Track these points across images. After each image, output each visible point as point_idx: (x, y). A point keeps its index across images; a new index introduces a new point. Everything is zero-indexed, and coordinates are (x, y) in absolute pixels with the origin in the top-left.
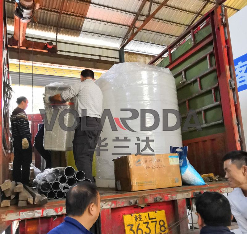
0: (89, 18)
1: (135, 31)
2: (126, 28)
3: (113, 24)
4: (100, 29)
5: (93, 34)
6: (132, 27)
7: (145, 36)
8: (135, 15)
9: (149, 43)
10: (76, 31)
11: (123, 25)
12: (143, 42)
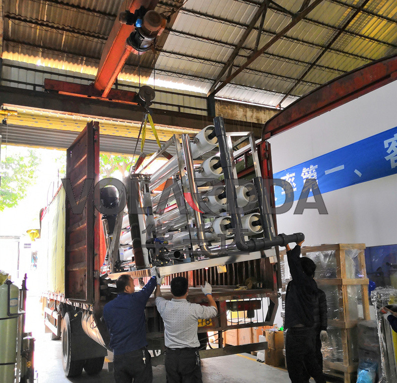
0: (167, 50)
1: (233, 71)
4: (181, 67)
6: (228, 64)
8: (234, 47)
11: (216, 62)
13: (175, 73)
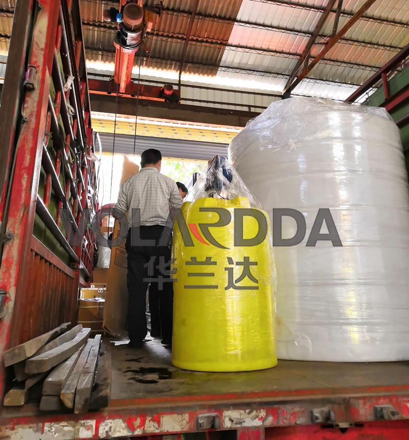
0: (233, 44)
1: (310, 62)
2: (295, 58)
3: (272, 53)
4: (251, 62)
5: (238, 70)
6: (304, 56)
7: (328, 70)
8: (310, 36)
9: (335, 82)
10: (210, 67)
11: (290, 54)
12: (324, 80)
13: (244, 69)
